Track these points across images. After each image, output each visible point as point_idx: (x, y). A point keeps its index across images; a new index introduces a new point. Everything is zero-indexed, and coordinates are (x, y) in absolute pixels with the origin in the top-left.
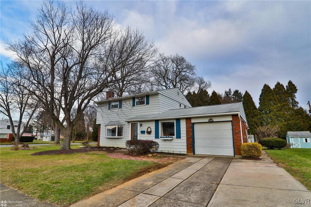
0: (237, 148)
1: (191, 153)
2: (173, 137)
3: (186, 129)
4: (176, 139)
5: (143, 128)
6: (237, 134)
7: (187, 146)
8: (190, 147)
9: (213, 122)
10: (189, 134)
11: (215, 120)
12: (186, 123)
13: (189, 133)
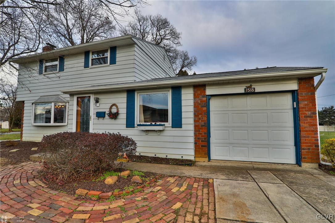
0: (309, 149)
1: (204, 159)
2: (164, 125)
3: (194, 107)
4: (171, 129)
5: (102, 106)
6: (308, 119)
7: (195, 143)
8: (202, 146)
9: (254, 93)
10: (200, 119)
11: (259, 88)
12: (194, 95)
13: (200, 116)
